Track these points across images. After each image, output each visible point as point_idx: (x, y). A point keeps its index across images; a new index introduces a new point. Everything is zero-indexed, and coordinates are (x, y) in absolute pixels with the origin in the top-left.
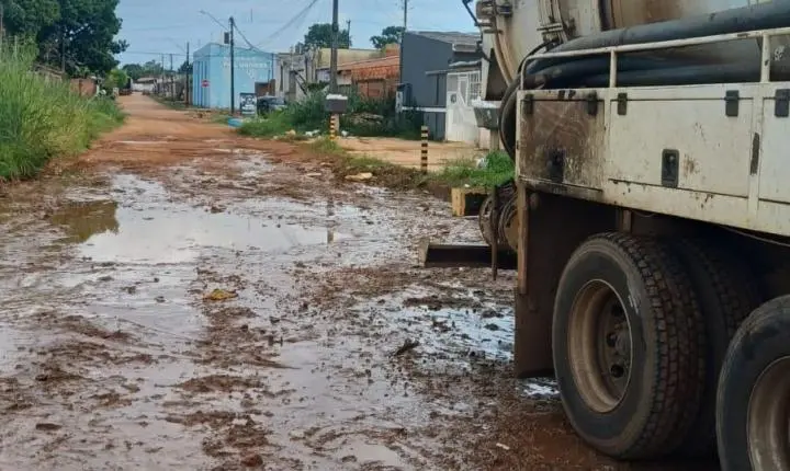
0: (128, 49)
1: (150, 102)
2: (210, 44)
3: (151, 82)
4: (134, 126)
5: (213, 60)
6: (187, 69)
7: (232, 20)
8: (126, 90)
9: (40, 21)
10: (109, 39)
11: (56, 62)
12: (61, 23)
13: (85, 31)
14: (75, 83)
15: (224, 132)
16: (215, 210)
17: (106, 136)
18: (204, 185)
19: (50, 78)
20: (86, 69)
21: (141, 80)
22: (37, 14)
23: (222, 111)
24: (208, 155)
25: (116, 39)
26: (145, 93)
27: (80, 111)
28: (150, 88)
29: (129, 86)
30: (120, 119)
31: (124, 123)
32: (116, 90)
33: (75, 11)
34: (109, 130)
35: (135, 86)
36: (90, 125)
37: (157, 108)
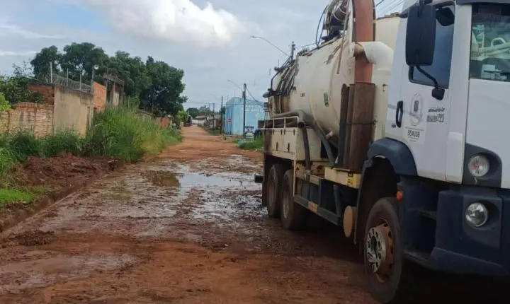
0: (187, 101)
1: (201, 131)
2: (234, 99)
3: (203, 119)
4: (186, 143)
5: (235, 107)
6: (223, 111)
7: (245, 85)
8: (188, 123)
9: (142, 87)
10: (178, 96)
11: (148, 108)
12: (153, 87)
13: (165, 91)
14: (158, 119)
15: (233, 147)
16: (208, 175)
17: (171, 148)
18: (207, 167)
19: (146, 117)
20: (165, 112)
21: (197, 117)
22: (140, 83)
23: (237, 137)
24: (216, 156)
25: (181, 95)
26: (199, 125)
27: (158, 135)
28: (202, 122)
29: (189, 121)
30: (180, 139)
31: (181, 142)
32: (182, 123)
33: (160, 81)
34: (174, 145)
35: (194, 121)
36: (163, 141)
37: (204, 134)
